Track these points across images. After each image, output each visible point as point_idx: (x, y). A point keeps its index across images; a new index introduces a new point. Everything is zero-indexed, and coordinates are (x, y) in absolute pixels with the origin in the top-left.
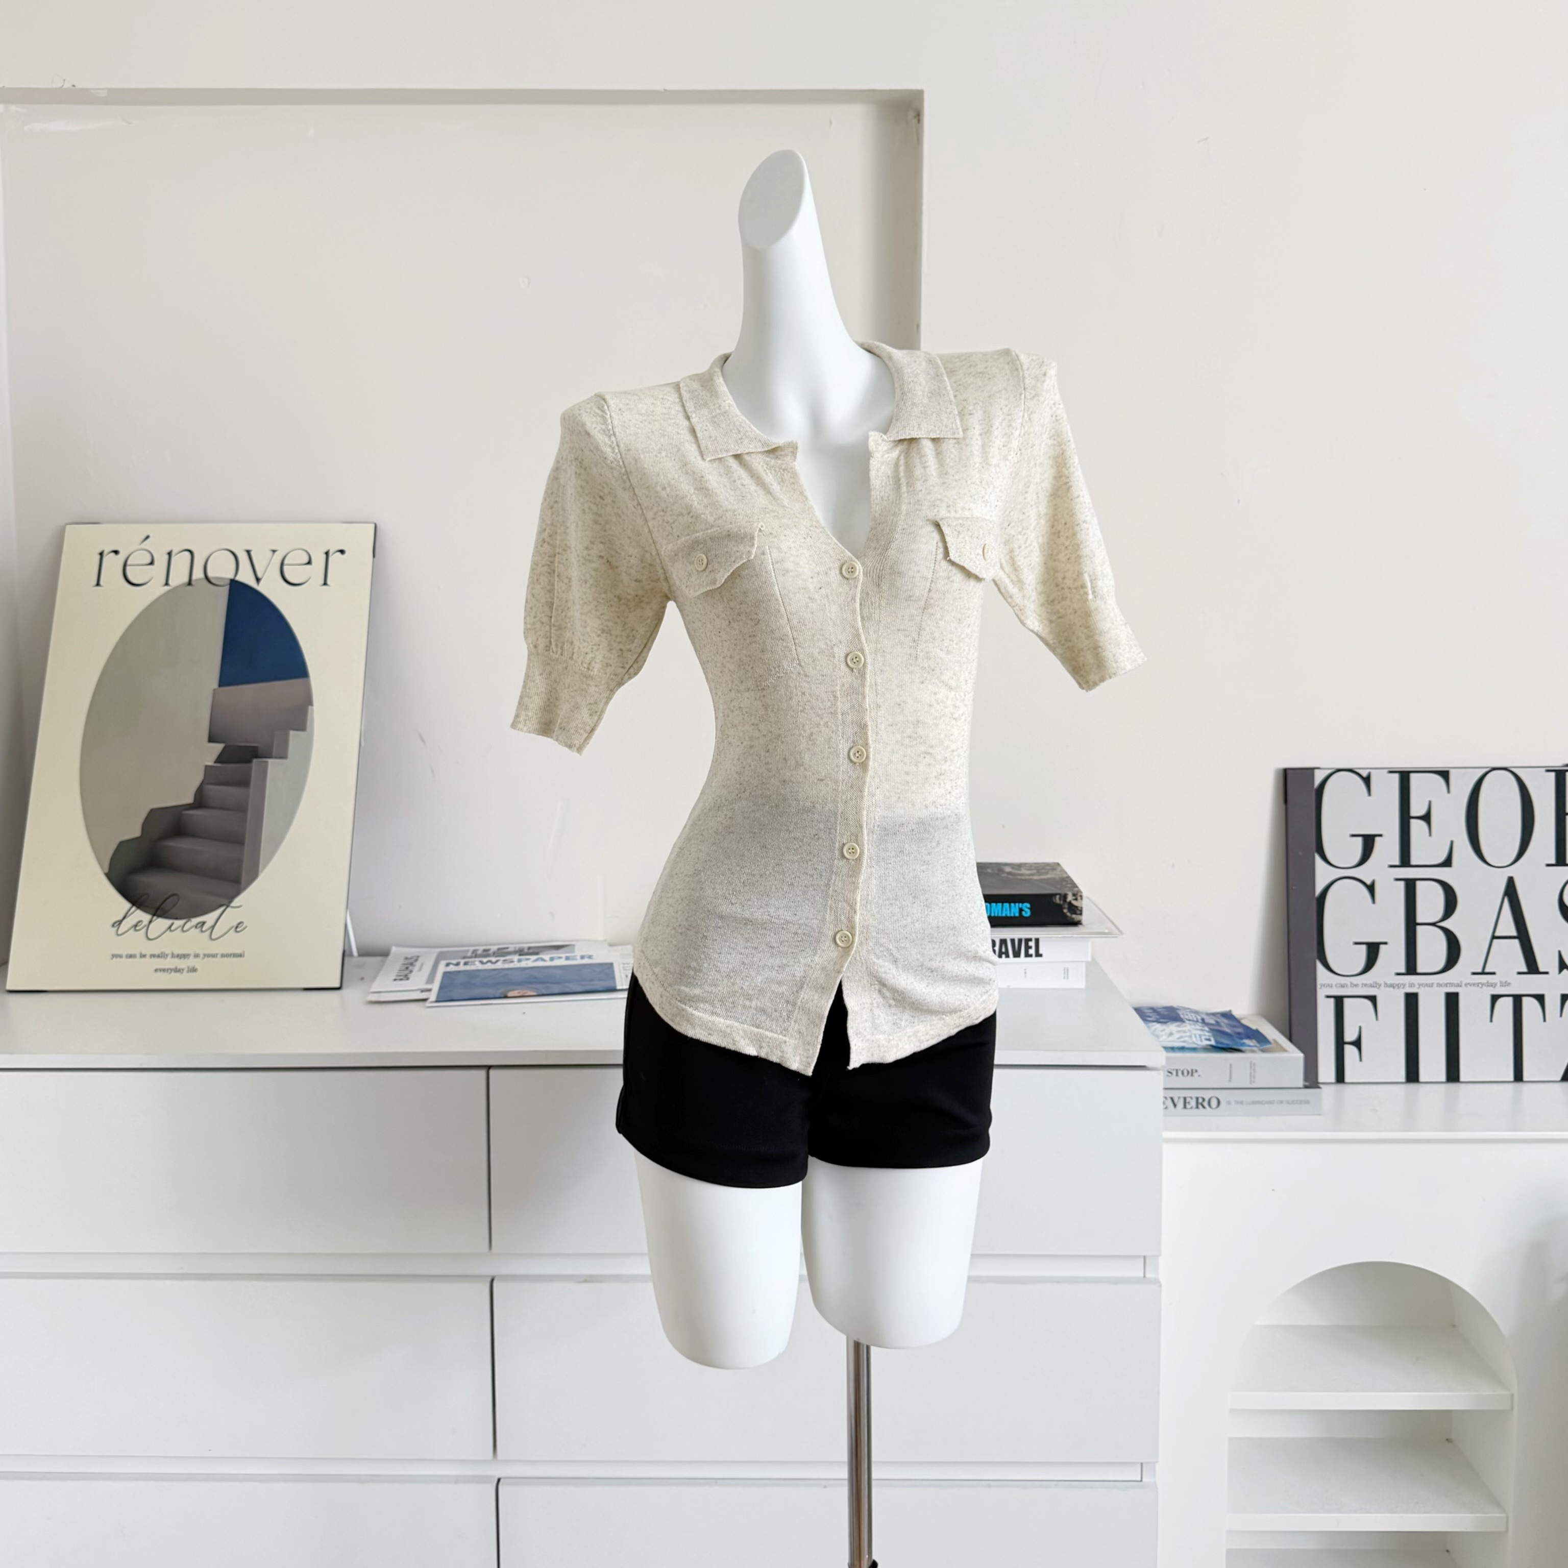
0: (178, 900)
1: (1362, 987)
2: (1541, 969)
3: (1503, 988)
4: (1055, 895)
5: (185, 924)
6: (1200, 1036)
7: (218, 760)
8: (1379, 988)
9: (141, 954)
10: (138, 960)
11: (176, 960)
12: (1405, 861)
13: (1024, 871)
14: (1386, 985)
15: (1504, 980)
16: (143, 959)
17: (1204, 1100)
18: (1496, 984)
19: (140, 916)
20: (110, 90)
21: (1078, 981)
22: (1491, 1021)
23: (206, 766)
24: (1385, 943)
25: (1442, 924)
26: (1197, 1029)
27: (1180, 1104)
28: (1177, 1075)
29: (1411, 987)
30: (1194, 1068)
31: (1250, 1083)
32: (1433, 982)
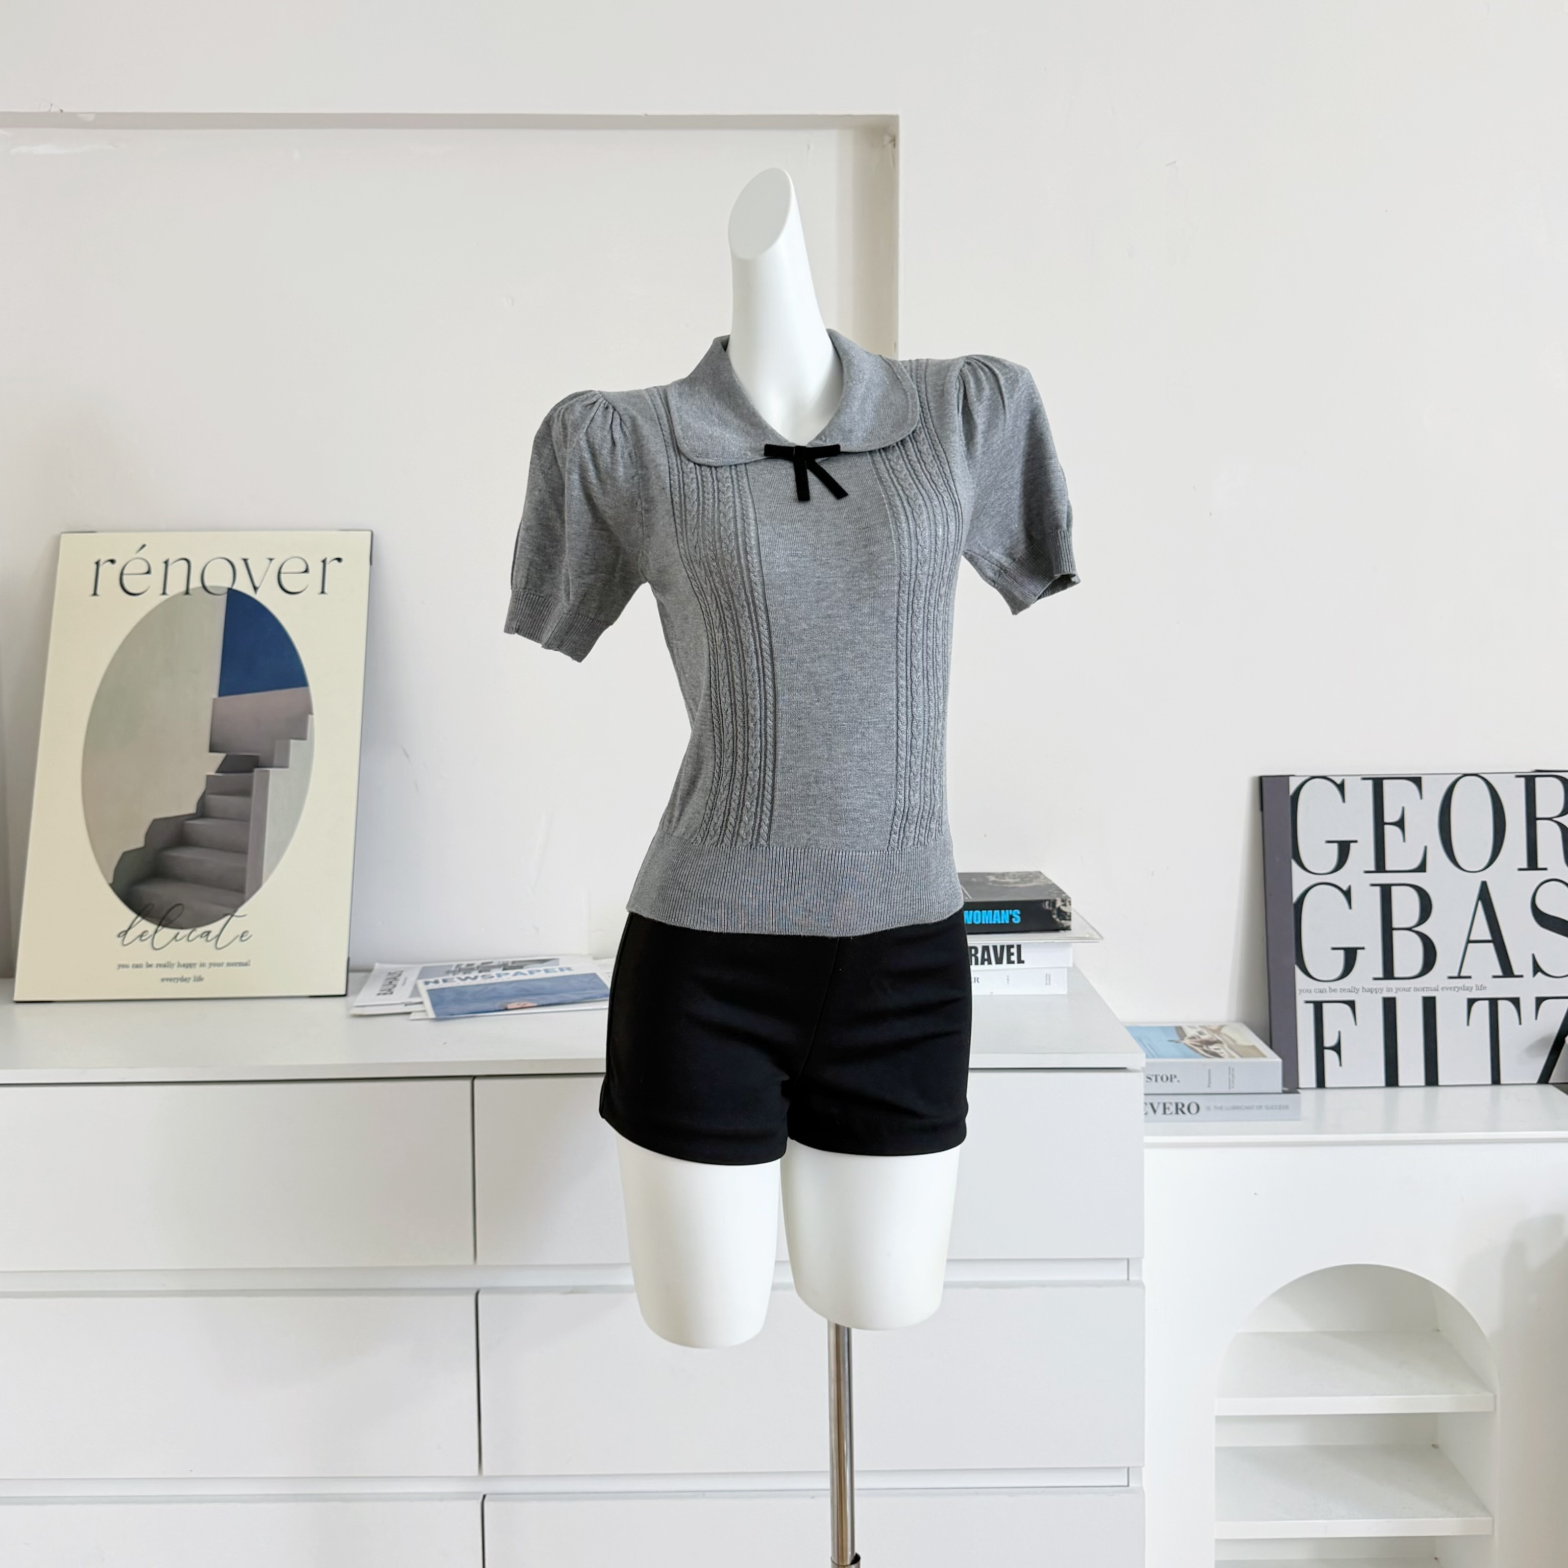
0: (183, 910)
1: (1341, 992)
2: (1516, 973)
3: (1479, 992)
4: (1044, 901)
5: (190, 934)
7: (219, 770)
8: (1357, 993)
9: (147, 963)
10: (145, 970)
11: (182, 969)
12: (1380, 867)
13: (1007, 880)
14: (1365, 990)
15: (1480, 985)
16: (150, 969)
17: (1183, 1105)
18: (1472, 988)
19: (146, 926)
20: (97, 115)
21: (1060, 988)
22: (1468, 1024)
23: (208, 776)
24: (1363, 948)
25: (1418, 929)
27: (1160, 1110)
28: (1156, 1080)
29: (1389, 991)
30: (1173, 1073)
31: (1230, 1088)
32: (1409, 986)
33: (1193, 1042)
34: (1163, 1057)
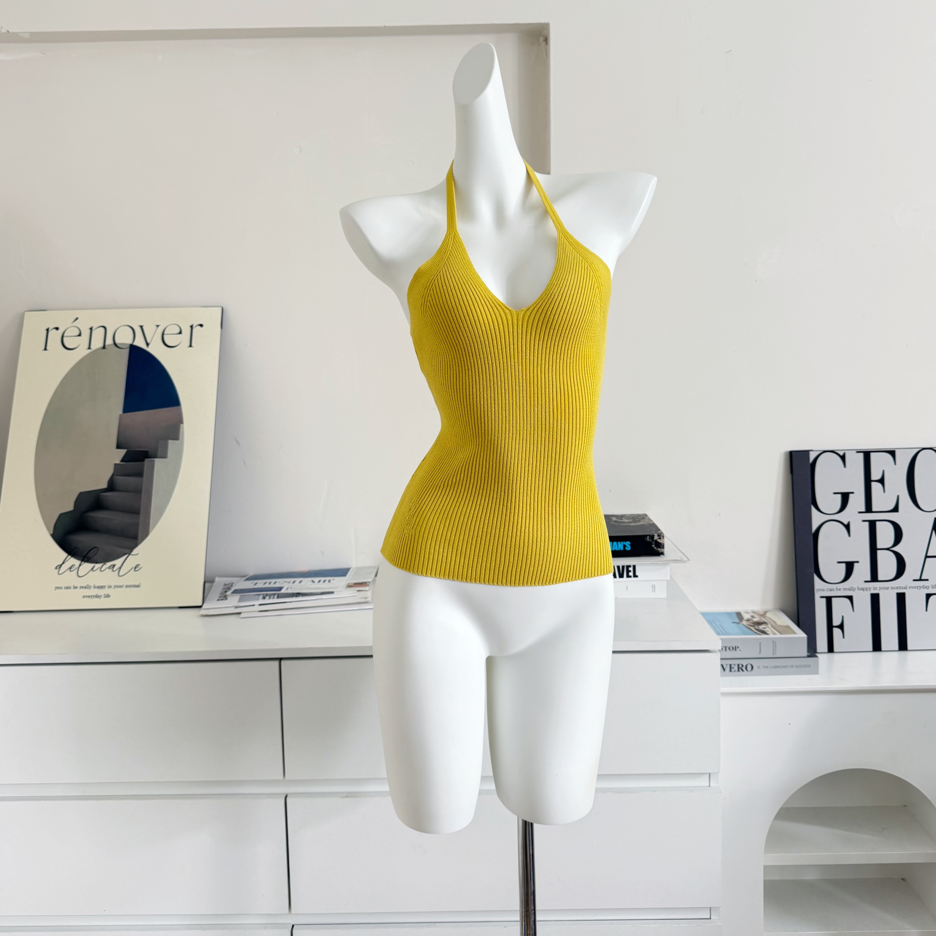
0: (98, 551)
1: (843, 590)
4: (647, 536)
5: (102, 567)
7: (123, 460)
8: (854, 591)
9: (74, 586)
10: (72, 590)
11: (97, 590)
12: (869, 509)
13: (624, 520)
14: (859, 589)
15: (934, 585)
16: (75, 590)
17: (742, 666)
18: (929, 587)
19: (74, 561)
21: (661, 593)
22: (927, 610)
23: (115, 464)
24: (858, 562)
25: (894, 549)
27: (728, 669)
28: (726, 650)
29: (875, 589)
30: (737, 645)
31: (773, 654)
32: (889, 586)
33: (748, 623)
34: (730, 635)
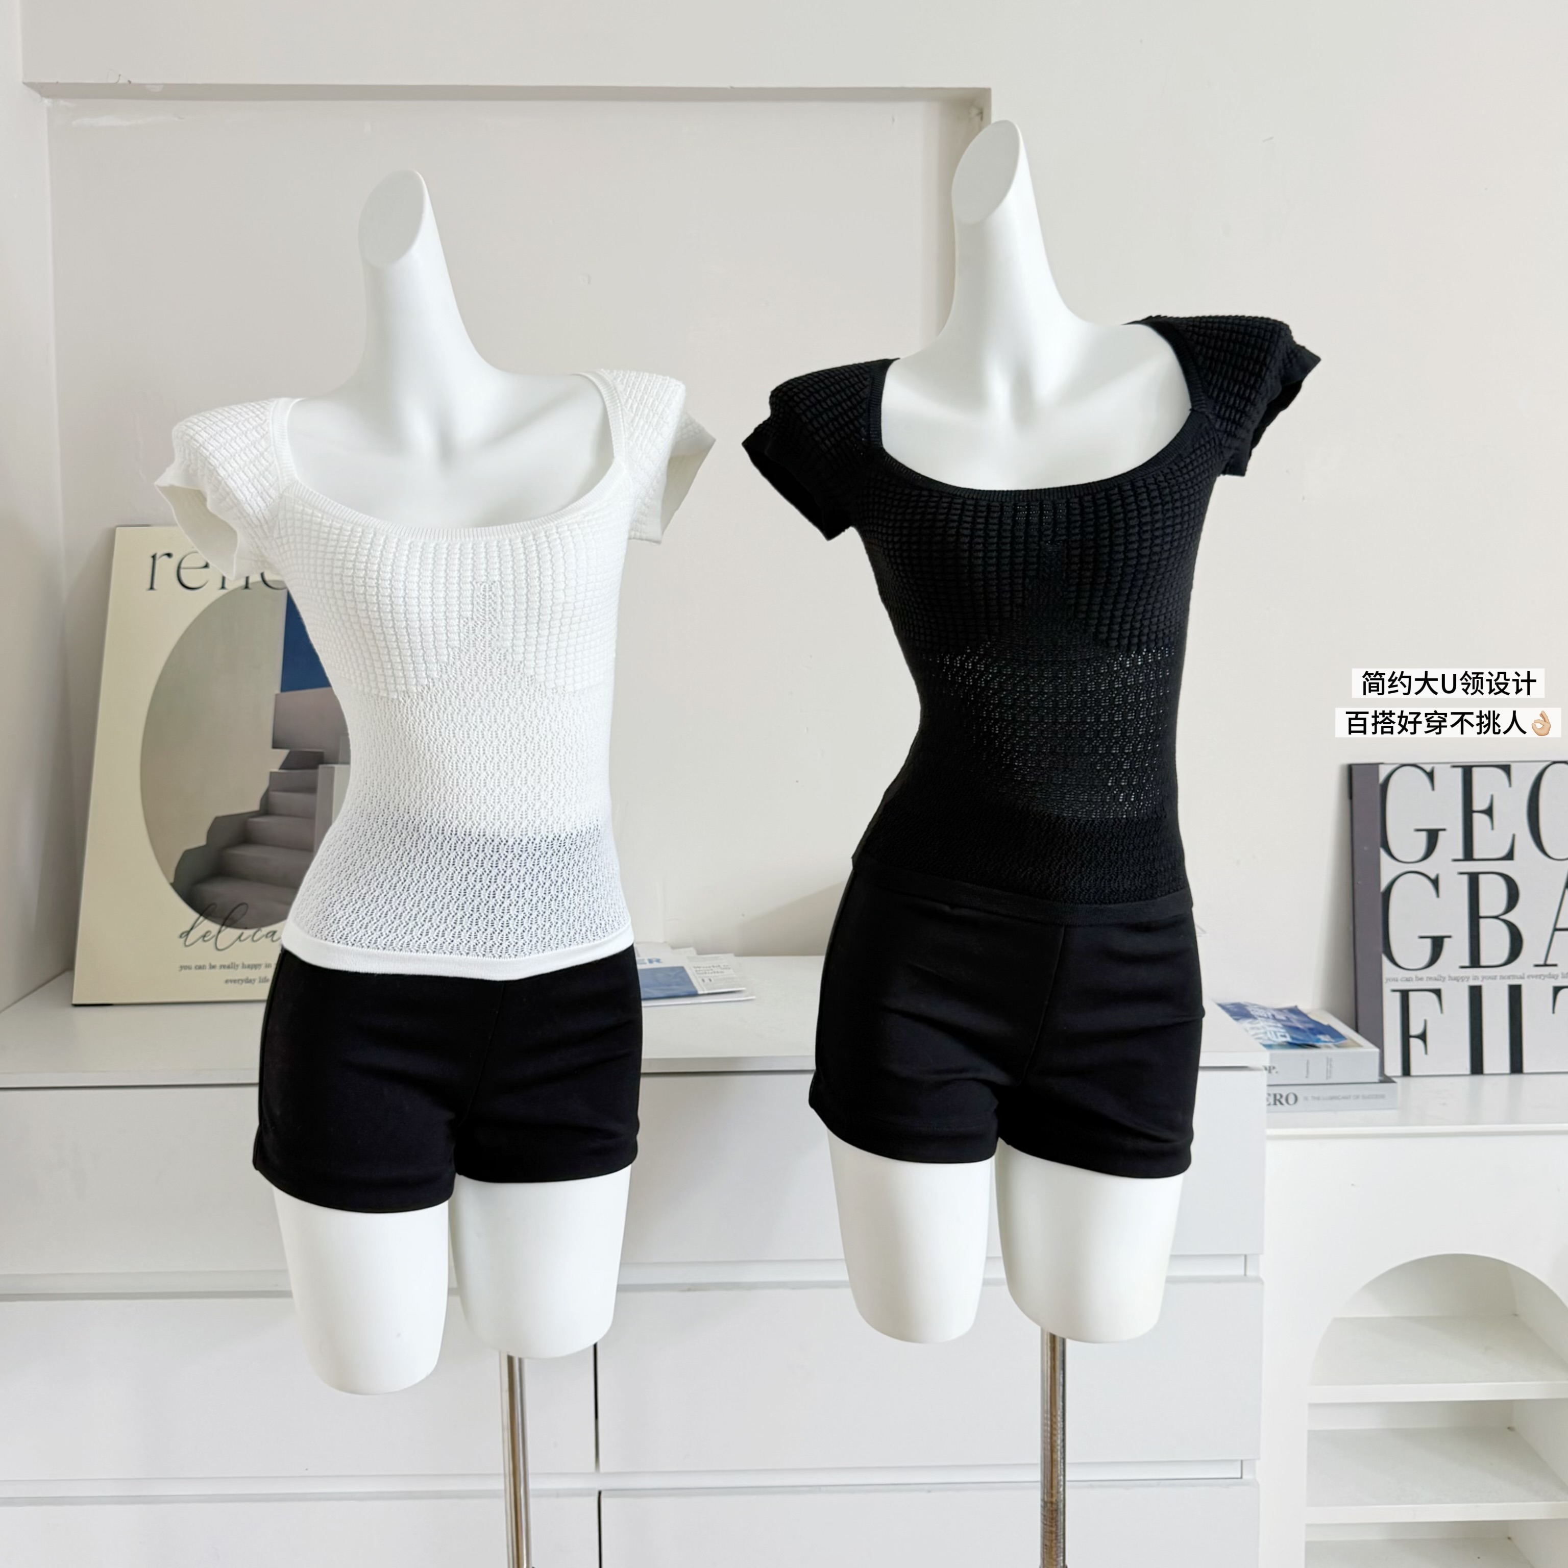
0: (247, 909)
1: (1427, 980)
5: (255, 934)
6: (1275, 1032)
7: (283, 767)
8: (1443, 981)
9: (210, 964)
10: (207, 971)
11: (247, 970)
12: (1468, 854)
14: (1451, 978)
16: (213, 971)
17: (1281, 1096)
18: (1558, 976)
19: (208, 926)
20: (167, 86)
22: (1554, 1012)
23: (271, 773)
24: (1449, 937)
25: (1504, 917)
26: (1270, 1026)
29: (1475, 979)
30: (1271, 1065)
31: (1327, 1079)
32: (1496, 974)
